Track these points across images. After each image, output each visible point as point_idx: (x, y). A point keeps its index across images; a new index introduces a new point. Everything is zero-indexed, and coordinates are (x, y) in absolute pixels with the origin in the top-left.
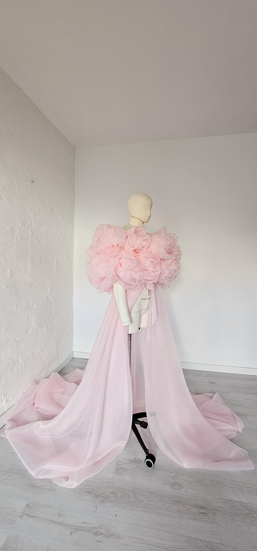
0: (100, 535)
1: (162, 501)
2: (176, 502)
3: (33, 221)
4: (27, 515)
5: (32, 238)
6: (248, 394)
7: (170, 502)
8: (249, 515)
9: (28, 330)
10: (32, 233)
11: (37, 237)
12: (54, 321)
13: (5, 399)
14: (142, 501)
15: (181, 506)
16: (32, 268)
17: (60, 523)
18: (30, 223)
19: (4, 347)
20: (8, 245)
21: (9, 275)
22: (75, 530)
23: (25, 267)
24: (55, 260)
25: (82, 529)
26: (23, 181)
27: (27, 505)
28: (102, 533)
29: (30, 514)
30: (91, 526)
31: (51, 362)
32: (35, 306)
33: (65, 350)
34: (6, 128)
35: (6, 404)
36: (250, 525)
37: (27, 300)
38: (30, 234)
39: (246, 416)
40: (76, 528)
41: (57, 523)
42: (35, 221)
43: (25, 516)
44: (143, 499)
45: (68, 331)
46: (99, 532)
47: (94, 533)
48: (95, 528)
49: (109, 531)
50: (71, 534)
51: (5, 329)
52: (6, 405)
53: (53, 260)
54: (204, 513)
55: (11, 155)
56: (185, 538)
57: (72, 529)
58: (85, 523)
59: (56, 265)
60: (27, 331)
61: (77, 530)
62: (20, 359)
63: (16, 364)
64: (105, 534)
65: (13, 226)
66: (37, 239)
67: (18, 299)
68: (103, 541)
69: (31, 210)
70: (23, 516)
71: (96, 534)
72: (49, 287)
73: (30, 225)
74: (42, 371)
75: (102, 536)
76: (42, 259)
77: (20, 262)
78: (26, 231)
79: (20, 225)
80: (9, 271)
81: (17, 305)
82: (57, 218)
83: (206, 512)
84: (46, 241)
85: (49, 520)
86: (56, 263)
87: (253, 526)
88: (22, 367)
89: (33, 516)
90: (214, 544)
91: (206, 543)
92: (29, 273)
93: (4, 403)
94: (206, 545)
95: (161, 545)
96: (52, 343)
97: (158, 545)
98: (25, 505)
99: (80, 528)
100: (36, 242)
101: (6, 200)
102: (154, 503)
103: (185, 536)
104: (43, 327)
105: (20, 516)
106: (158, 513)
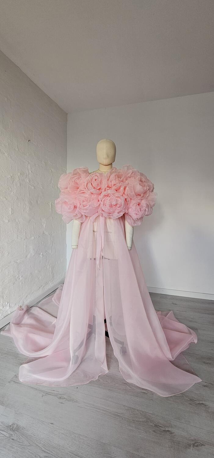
0: (63, 399)
1: (114, 382)
2: (125, 384)
3: (30, 172)
4: (14, 382)
5: (29, 185)
6: (203, 313)
7: (120, 384)
8: (180, 398)
9: (27, 255)
10: (30, 181)
11: (34, 184)
12: (50, 251)
13: (9, 305)
14: (99, 381)
15: (128, 386)
16: (30, 208)
17: (36, 389)
18: (28, 173)
19: (7, 266)
20: (9, 189)
21: (11, 212)
22: (46, 394)
23: (24, 207)
24: (50, 203)
25: (51, 394)
26: (21, 140)
27: (15, 375)
28: (65, 398)
29: (16, 381)
30: (58, 393)
31: (47, 282)
32: (33, 238)
33: (59, 275)
34: (6, 99)
35: (9, 308)
36: (180, 404)
37: (26, 233)
38: (28, 181)
39: (197, 330)
40: (46, 393)
41: (35, 388)
42: (32, 172)
43: (12, 382)
44: (100, 379)
45: (62, 260)
46: (63, 397)
47: (58, 397)
48: (61, 394)
49: (70, 397)
50: (43, 396)
51: (7, 253)
52: (9, 310)
53: (48, 203)
54: (145, 393)
55: (11, 120)
56: (126, 407)
57: (44, 394)
58: (54, 390)
59: (50, 207)
60: (27, 257)
61: (47, 394)
62: (21, 276)
63: (17, 280)
64: (67, 399)
65: (13, 175)
66: (34, 186)
67: (18, 231)
68: (64, 403)
69: (28, 163)
70: (11, 382)
71: (60, 398)
72: (45, 224)
73: (28, 175)
74: (39, 288)
75: (65, 400)
76: (38, 202)
77: (19, 203)
78: (24, 179)
79: (19, 174)
80: (10, 209)
81: (17, 236)
82: (51, 170)
83: (146, 392)
84: (42, 188)
85: (29, 386)
86: (50, 205)
87: (182, 405)
88: (22, 283)
89: (18, 383)
90: (148, 414)
91: (141, 412)
92: (28, 212)
93: (8, 308)
94: (141, 413)
95: (108, 410)
96: (48, 268)
97: (104, 410)
98: (14, 376)
99: (49, 393)
100: (33, 188)
101: (6, 155)
102: (107, 383)
103: (126, 406)
104: (40, 254)
105: (9, 382)
106: (109, 390)
